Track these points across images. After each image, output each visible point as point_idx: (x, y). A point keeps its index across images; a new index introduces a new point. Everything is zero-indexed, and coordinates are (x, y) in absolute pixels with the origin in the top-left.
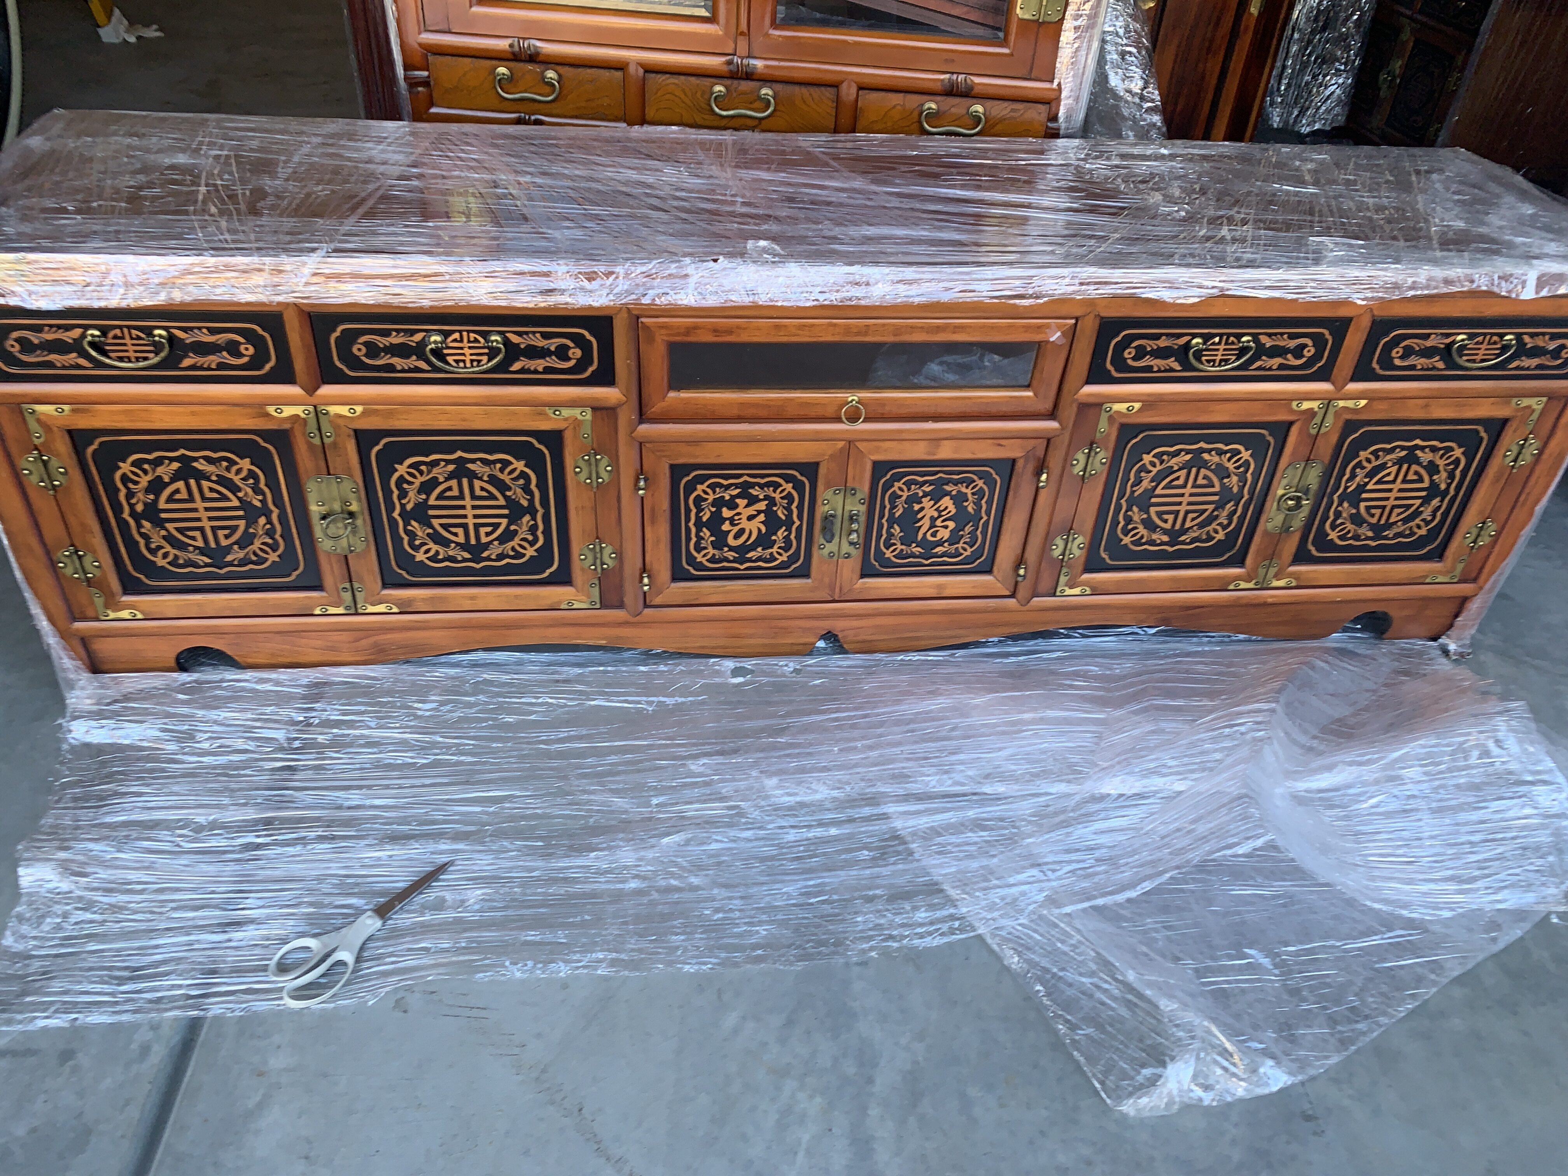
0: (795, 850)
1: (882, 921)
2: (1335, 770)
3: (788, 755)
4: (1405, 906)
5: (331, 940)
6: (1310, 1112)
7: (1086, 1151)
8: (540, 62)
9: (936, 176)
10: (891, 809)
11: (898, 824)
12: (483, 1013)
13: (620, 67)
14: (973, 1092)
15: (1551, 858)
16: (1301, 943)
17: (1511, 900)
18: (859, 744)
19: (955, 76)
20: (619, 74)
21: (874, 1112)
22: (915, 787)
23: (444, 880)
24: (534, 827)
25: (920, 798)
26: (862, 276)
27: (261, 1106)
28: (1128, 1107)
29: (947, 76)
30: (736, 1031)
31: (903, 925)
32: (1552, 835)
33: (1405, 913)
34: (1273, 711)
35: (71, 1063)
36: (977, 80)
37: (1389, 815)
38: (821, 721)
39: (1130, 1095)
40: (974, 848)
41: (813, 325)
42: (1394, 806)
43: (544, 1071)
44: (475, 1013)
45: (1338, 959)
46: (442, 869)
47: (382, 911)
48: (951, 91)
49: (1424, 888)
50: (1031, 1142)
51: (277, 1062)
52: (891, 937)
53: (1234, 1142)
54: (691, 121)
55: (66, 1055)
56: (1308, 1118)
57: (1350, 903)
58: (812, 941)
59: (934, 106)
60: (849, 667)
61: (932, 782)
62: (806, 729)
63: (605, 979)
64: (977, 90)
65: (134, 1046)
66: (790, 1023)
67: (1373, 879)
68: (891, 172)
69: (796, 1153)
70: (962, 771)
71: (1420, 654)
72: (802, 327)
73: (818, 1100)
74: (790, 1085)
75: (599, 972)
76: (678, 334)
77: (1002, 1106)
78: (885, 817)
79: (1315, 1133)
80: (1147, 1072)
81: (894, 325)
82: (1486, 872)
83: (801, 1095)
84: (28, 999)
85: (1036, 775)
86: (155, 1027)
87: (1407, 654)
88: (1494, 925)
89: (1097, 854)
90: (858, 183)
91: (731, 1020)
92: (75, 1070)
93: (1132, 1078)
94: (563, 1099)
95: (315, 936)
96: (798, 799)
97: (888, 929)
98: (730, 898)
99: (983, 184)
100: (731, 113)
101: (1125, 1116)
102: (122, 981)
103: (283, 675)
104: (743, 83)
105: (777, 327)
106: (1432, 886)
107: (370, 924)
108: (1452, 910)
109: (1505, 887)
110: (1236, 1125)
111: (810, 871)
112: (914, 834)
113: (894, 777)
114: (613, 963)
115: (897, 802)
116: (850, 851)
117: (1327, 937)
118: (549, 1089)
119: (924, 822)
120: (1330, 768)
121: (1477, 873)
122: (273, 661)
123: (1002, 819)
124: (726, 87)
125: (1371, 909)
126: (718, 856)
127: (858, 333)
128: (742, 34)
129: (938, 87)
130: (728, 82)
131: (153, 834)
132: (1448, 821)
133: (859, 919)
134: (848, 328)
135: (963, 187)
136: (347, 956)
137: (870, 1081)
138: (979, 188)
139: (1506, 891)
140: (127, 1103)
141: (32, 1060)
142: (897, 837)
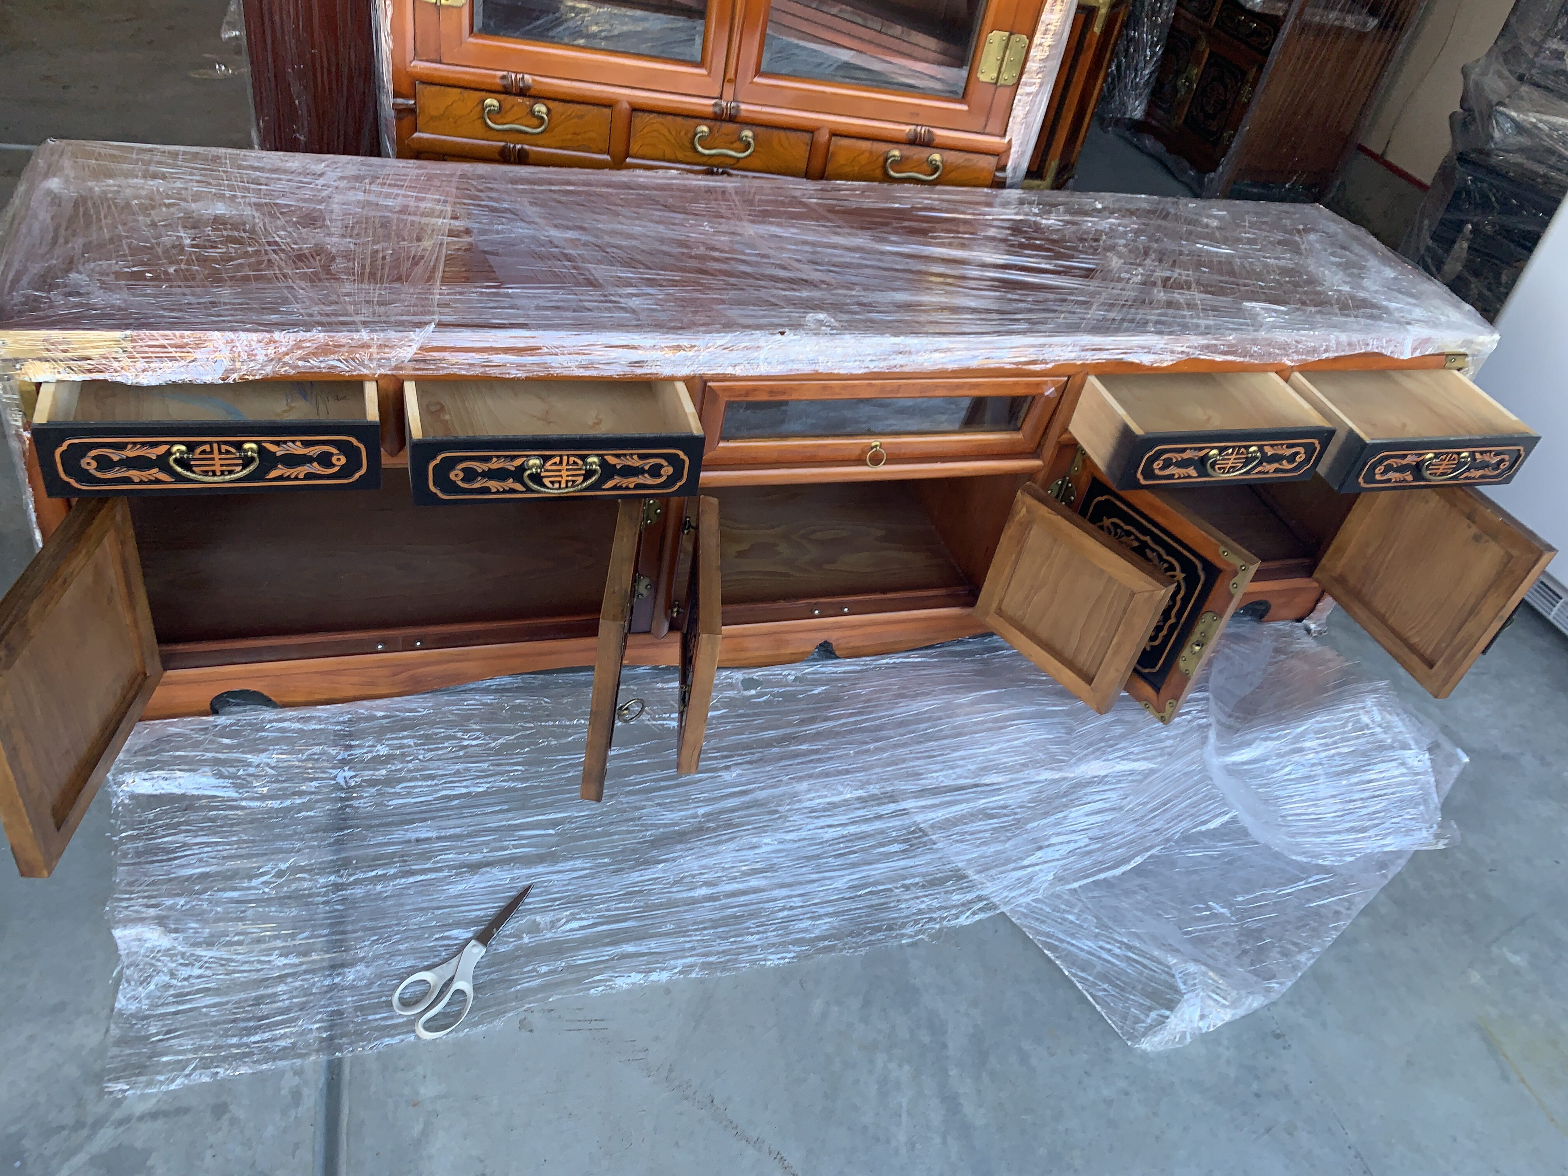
0: (836, 847)
1: (923, 906)
2: (1254, 745)
3: (811, 761)
4: (1318, 856)
5: (446, 971)
6: (1278, 1031)
7: (1122, 1084)
8: (530, 96)
9: (923, 232)
10: (909, 804)
11: (919, 818)
12: (603, 1025)
13: (608, 104)
14: (1027, 1046)
15: (1422, 808)
16: (1247, 893)
17: (1393, 844)
18: (871, 746)
19: (919, 128)
20: (607, 111)
21: (953, 1072)
22: (927, 782)
23: (530, 904)
24: (596, 846)
25: (936, 791)
26: (906, 346)
27: (425, 1133)
28: (1146, 1045)
29: (913, 127)
30: (824, 1015)
31: (940, 908)
32: (1420, 789)
33: (1320, 862)
34: (1206, 699)
35: (227, 1116)
36: (938, 132)
37: (1298, 780)
38: (835, 727)
39: (1144, 1035)
40: (988, 835)
41: (854, 386)
42: (1302, 772)
43: (671, 1070)
44: (594, 1025)
45: (1275, 903)
46: (525, 892)
47: (484, 938)
48: (914, 141)
49: (1332, 838)
50: (1080, 1082)
51: (427, 1091)
52: (931, 919)
53: (1228, 1062)
54: (673, 157)
55: (220, 1110)
56: (1278, 1036)
57: (1277, 856)
58: (869, 928)
59: (897, 153)
60: (844, 672)
61: (940, 778)
62: (818, 736)
63: (701, 981)
64: (937, 141)
65: (284, 1092)
66: (867, 1003)
67: (1293, 835)
68: (885, 229)
69: (900, 1116)
70: (963, 766)
71: (1290, 634)
72: (844, 388)
73: (906, 1067)
74: (880, 1059)
75: (693, 975)
76: (740, 396)
77: (1052, 1055)
78: (905, 812)
79: (1284, 1048)
80: (1153, 1014)
81: (921, 384)
82: (1376, 822)
83: (891, 1066)
84: (165, 1059)
85: (1025, 765)
86: (299, 1072)
87: (1280, 635)
88: (1383, 865)
89: (1091, 833)
90: (861, 240)
91: (817, 1006)
92: (234, 1121)
93: (1143, 1022)
94: (695, 1093)
95: (428, 968)
96: (827, 800)
97: (927, 913)
98: (790, 897)
99: (966, 242)
100: (713, 152)
101: (1144, 1051)
102: (250, 1032)
103: (321, 711)
104: (724, 124)
105: (825, 388)
106: (1336, 837)
107: (476, 952)
108: (1352, 855)
109: (1390, 834)
110: (1228, 1048)
111: (854, 865)
112: (932, 826)
113: (908, 775)
114: (705, 966)
115: (915, 797)
116: (882, 845)
117: (1264, 886)
118: (679, 1086)
119: (941, 814)
120: (1249, 744)
121: (1368, 823)
122: (310, 699)
123: (1005, 807)
124: (710, 128)
125: (1296, 862)
126: (768, 859)
127: (891, 391)
128: (730, 81)
129: (903, 137)
130: (712, 123)
131: (236, 883)
132: (1344, 782)
133: (903, 906)
134: (883, 387)
135: (950, 245)
136: (463, 984)
137: (944, 1046)
138: (962, 246)
139: (1391, 837)
140: (297, 1146)
141: (187, 1119)
142: (921, 830)
